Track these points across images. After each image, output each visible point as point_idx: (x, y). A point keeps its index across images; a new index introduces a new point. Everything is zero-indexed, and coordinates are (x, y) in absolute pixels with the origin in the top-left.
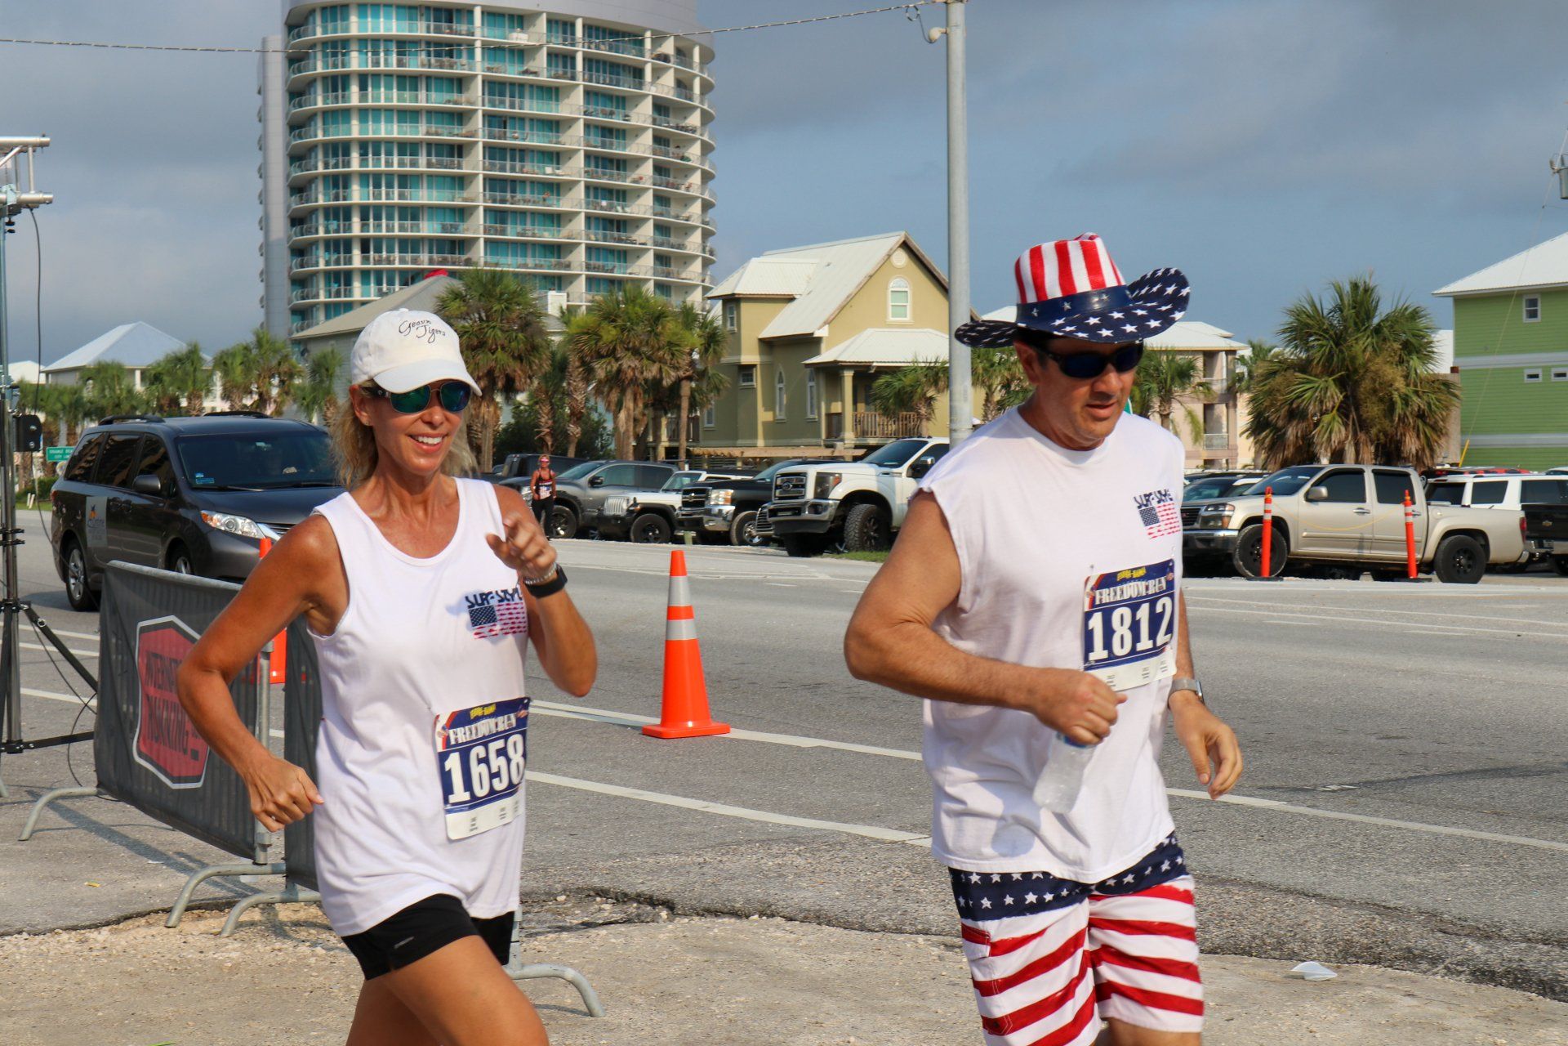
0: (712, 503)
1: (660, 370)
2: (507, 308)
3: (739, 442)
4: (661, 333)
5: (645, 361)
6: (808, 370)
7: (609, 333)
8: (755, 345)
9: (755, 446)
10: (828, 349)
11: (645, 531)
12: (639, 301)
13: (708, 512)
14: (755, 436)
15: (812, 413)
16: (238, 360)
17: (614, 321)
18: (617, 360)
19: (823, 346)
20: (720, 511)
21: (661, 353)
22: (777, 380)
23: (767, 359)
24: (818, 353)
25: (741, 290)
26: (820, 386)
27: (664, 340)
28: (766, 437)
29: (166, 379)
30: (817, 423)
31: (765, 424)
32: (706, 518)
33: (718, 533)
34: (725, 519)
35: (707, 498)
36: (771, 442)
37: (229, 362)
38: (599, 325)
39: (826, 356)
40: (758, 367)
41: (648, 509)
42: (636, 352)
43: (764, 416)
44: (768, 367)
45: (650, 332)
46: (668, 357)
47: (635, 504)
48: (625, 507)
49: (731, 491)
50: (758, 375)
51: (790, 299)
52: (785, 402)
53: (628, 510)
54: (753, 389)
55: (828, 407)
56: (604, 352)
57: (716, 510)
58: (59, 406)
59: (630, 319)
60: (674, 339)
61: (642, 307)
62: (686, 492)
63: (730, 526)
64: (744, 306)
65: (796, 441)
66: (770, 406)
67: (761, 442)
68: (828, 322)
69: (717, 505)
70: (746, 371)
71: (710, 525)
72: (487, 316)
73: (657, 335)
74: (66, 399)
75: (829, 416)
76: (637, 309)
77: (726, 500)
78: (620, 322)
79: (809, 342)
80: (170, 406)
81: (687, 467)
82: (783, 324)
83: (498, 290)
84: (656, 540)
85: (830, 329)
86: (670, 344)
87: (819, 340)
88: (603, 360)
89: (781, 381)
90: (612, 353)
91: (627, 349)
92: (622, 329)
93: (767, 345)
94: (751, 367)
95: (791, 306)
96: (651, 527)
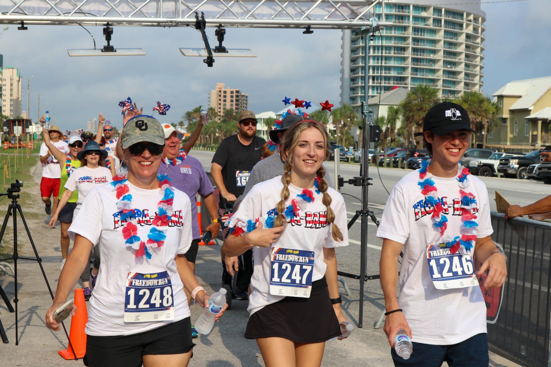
0: (511, 164)
1: (482, 119)
2: (430, 97)
3: (501, 143)
4: (482, 107)
5: (477, 116)
6: (526, 120)
8: (508, 112)
9: (506, 145)
10: (533, 113)
11: (484, 172)
12: (476, 96)
13: (509, 167)
14: (506, 141)
15: (527, 134)
16: (339, 112)
17: (467, 102)
19: (531, 113)
20: (513, 167)
21: (482, 113)
22: (515, 123)
23: (512, 116)
24: (529, 114)
25: (504, 93)
26: (530, 125)
27: (483, 109)
28: (510, 142)
30: (528, 138)
31: (510, 138)
32: (508, 169)
33: (513, 174)
34: (515, 169)
35: (509, 162)
36: (512, 144)
37: (336, 113)
38: (462, 103)
39: (532, 116)
40: (509, 119)
41: (485, 165)
42: (474, 113)
43: (510, 135)
44: (512, 119)
45: (479, 106)
46: (484, 115)
47: (481, 163)
48: (477, 164)
49: (517, 160)
50: (508, 121)
51: (520, 97)
52: (517, 131)
54: (507, 126)
55: (532, 132)
57: (512, 166)
59: (472, 102)
61: (477, 98)
62: (501, 160)
63: (517, 172)
64: (505, 100)
65: (521, 143)
66: (512, 132)
67: (508, 143)
68: (534, 105)
69: (512, 165)
70: (504, 120)
71: (510, 171)
72: (423, 100)
75: (533, 136)
76: (475, 98)
77: (515, 163)
78: (469, 103)
79: (527, 111)
81: (497, 151)
82: (517, 105)
83: (427, 93)
84: (487, 175)
85: (534, 107)
86: (485, 110)
87: (530, 111)
89: (516, 123)
91: (471, 112)
92: (470, 105)
93: (512, 112)
94: (506, 119)
95: (520, 99)
96: (486, 171)
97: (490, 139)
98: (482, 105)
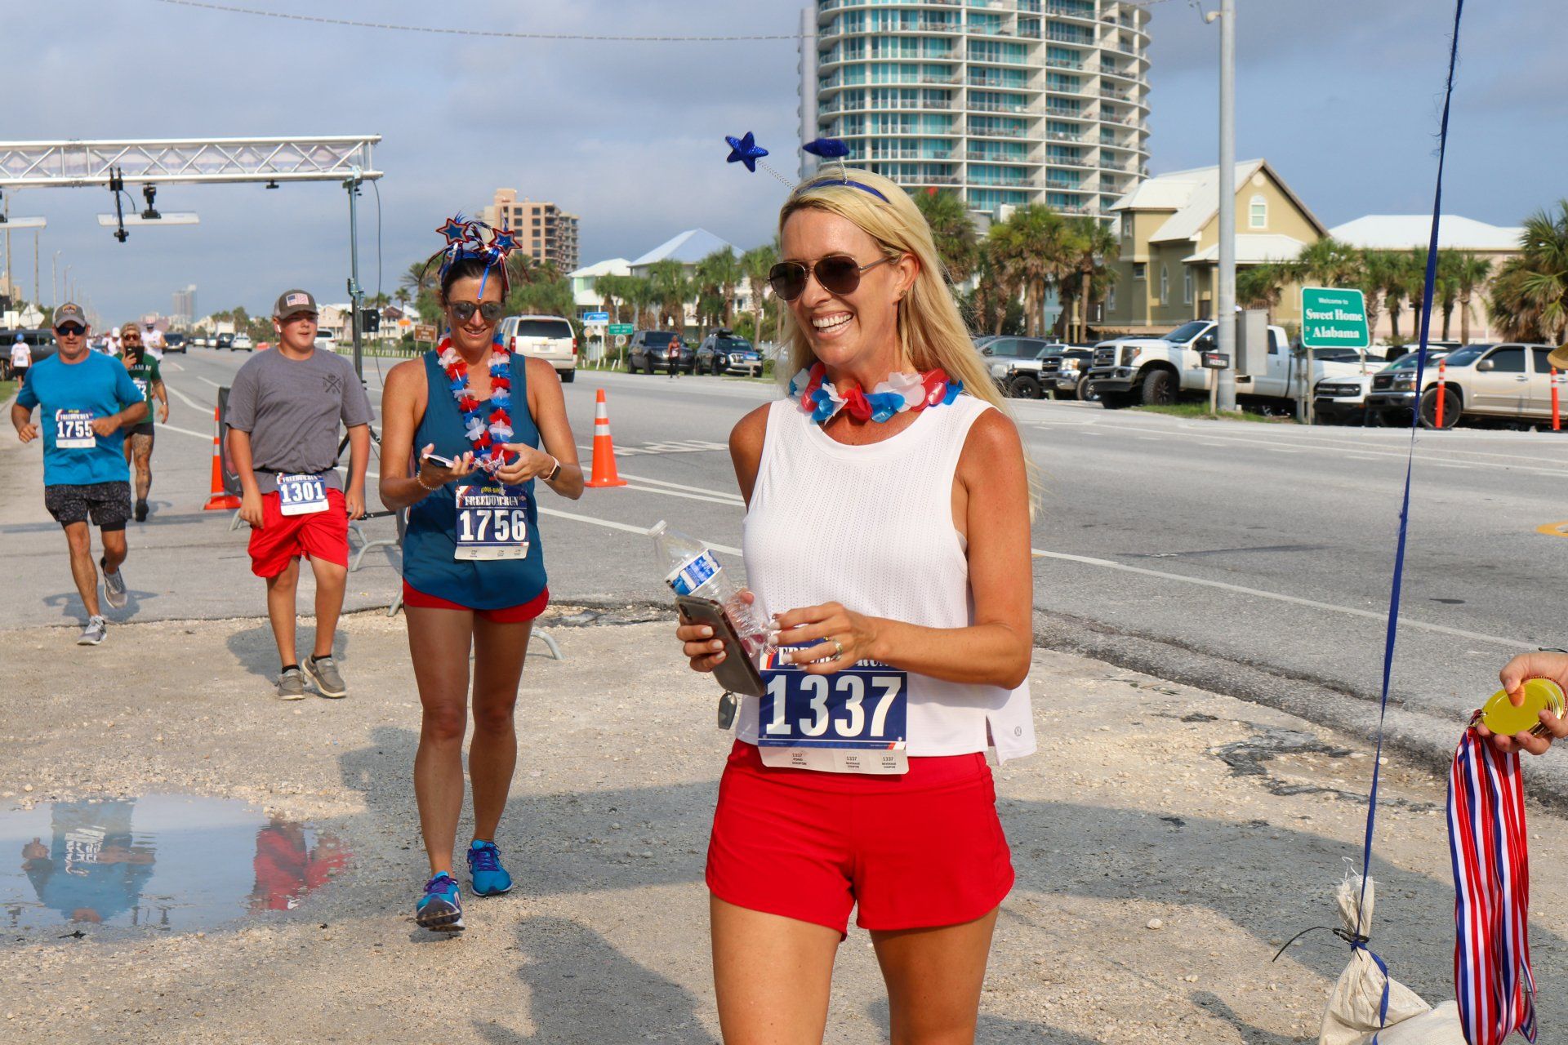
0: (1063, 368)
1: (1057, 267)
2: (946, 220)
3: (1133, 322)
4: (1057, 239)
5: (1045, 261)
6: (1186, 267)
7: (1018, 239)
8: (1146, 248)
9: (1144, 325)
10: (1201, 249)
11: (1021, 389)
12: (1041, 214)
13: (1060, 376)
14: (1144, 317)
15: (1188, 299)
16: (759, 259)
17: (1022, 230)
18: (1024, 259)
19: (1197, 248)
20: (1069, 375)
21: (1057, 254)
22: (1162, 274)
23: (1155, 258)
24: (1192, 253)
25: (1135, 204)
26: (1194, 279)
27: (1059, 244)
28: (1153, 318)
29: (709, 272)
30: (1191, 308)
31: (1153, 308)
32: (1058, 380)
33: (1068, 391)
34: (1073, 380)
35: (1060, 364)
36: (1157, 322)
37: (752, 260)
38: (1010, 233)
39: (1199, 256)
40: (1148, 265)
41: (1022, 373)
42: (1038, 253)
43: (1152, 302)
44: (1156, 264)
45: (1049, 238)
46: (1063, 257)
47: (1014, 369)
48: (1006, 371)
49: (1078, 360)
50: (1147, 270)
51: (1173, 211)
52: (1168, 291)
53: (1008, 374)
54: (1143, 281)
55: (1200, 295)
56: (1013, 253)
57: (1066, 374)
58: (633, 293)
59: (1034, 229)
60: (1068, 244)
61: (1042, 218)
62: (1045, 360)
63: (1076, 387)
64: (1138, 217)
65: (1175, 321)
66: (1156, 294)
67: (1149, 322)
68: (1201, 229)
69: (1067, 370)
70: (1139, 267)
71: (1061, 385)
73: (1054, 240)
74: (638, 288)
75: (1201, 302)
76: (1039, 220)
77: (1073, 366)
78: (1026, 230)
79: (1186, 245)
80: (712, 293)
81: (1057, 341)
82: (1167, 231)
83: (939, 206)
84: (1029, 396)
85: (1203, 234)
86: (1065, 247)
87: (1193, 244)
88: (1013, 260)
89: (1165, 275)
90: (1020, 254)
91: (1032, 251)
92: (1028, 236)
93: (1156, 247)
94: (1142, 264)
95: (1174, 217)
96: (1025, 386)
97: (1111, 313)
98: (1056, 235)
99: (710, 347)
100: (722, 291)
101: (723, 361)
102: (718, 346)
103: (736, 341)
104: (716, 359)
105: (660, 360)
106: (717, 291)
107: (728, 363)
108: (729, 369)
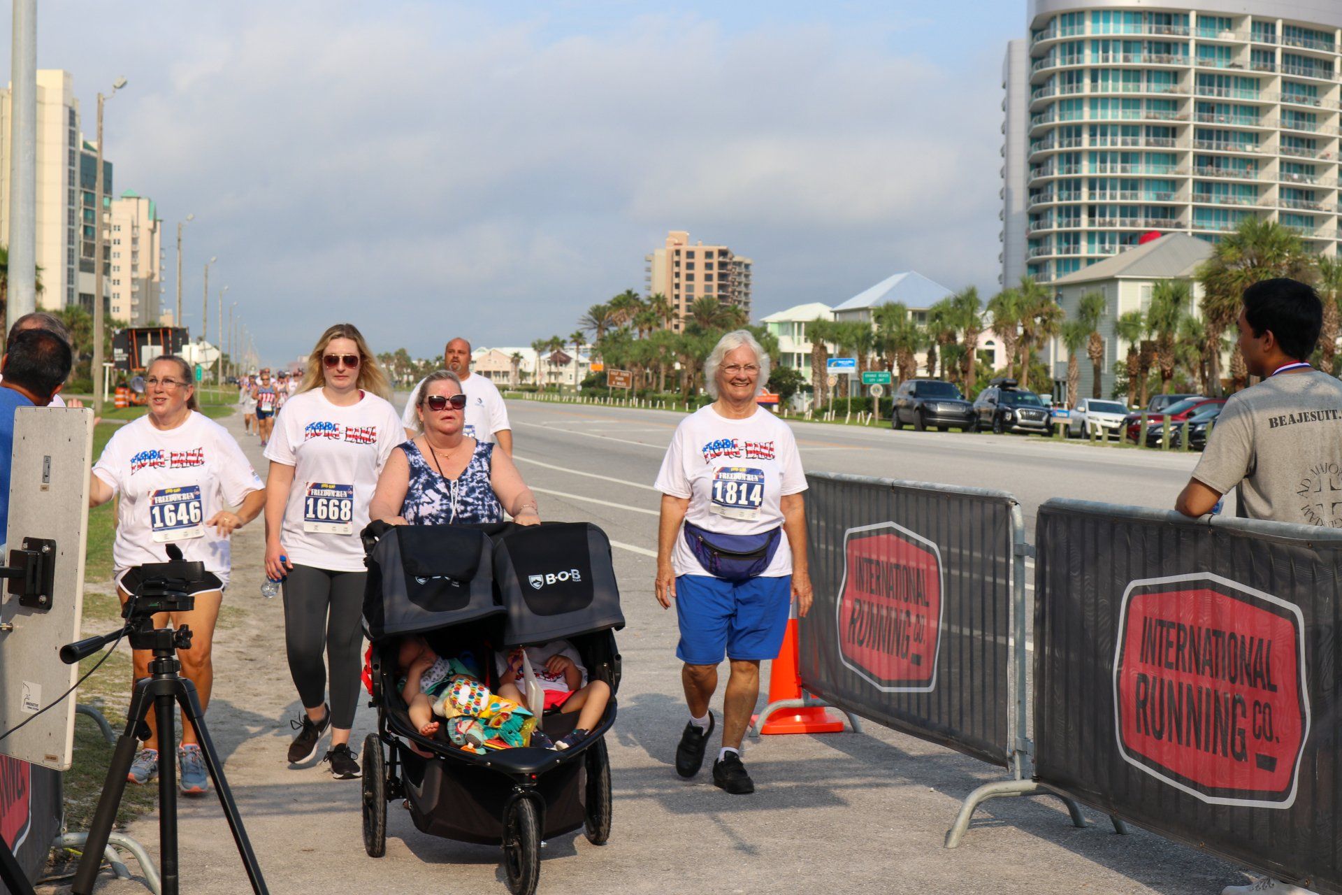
29: (945, 317)
37: (1005, 303)
58: (853, 338)
72: (1259, 262)
74: (860, 333)
80: (948, 340)
83: (1270, 239)
99: (991, 401)
100: (960, 339)
101: (1009, 417)
102: (1002, 399)
103: (1023, 394)
104: (1000, 414)
105: (934, 414)
106: (954, 338)
107: (1014, 419)
108: (1016, 427)
